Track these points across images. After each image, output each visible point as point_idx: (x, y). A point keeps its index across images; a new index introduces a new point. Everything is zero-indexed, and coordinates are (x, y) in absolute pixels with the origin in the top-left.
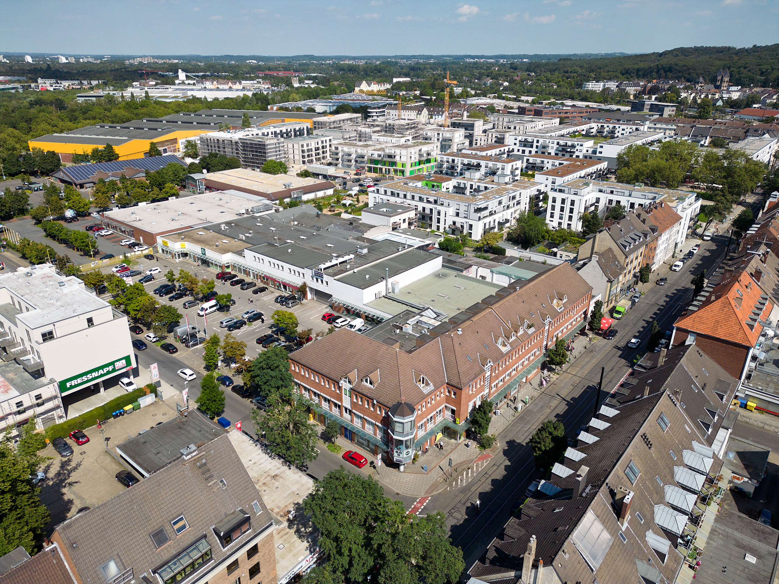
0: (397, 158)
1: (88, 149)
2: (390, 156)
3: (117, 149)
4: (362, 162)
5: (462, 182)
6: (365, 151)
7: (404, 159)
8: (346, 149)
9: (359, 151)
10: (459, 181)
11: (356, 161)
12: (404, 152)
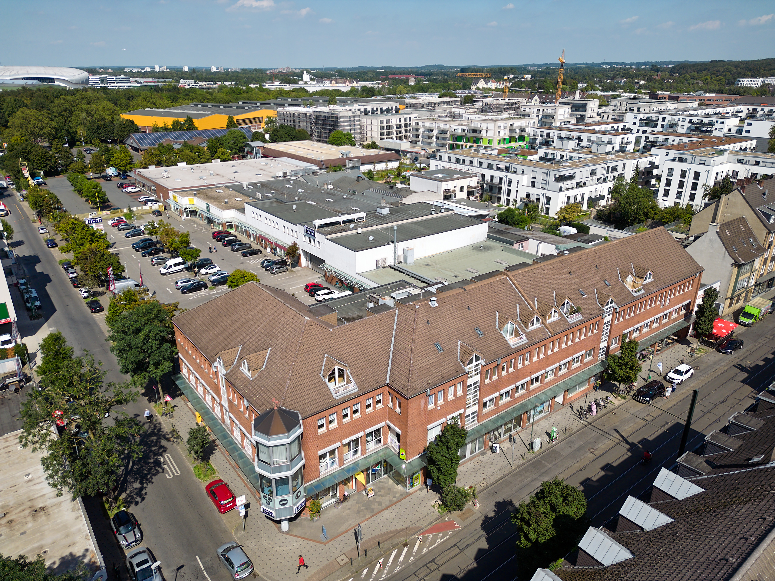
0: (483, 133)
1: (169, 121)
2: (475, 131)
3: (197, 122)
4: (444, 139)
5: (550, 152)
6: (448, 126)
7: (490, 134)
8: (427, 124)
9: (442, 126)
10: (546, 151)
11: (438, 138)
12: (491, 126)
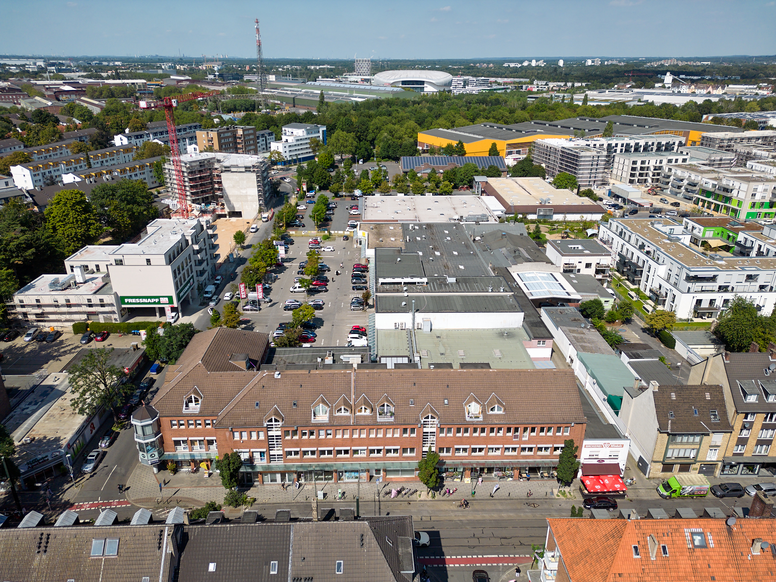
0: (735, 193)
2: (726, 190)
3: (467, 147)
4: (693, 191)
5: (750, 238)
6: (700, 178)
7: (742, 195)
8: (679, 173)
9: (693, 177)
10: (747, 236)
11: (686, 189)
12: (744, 186)
